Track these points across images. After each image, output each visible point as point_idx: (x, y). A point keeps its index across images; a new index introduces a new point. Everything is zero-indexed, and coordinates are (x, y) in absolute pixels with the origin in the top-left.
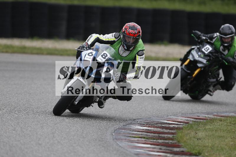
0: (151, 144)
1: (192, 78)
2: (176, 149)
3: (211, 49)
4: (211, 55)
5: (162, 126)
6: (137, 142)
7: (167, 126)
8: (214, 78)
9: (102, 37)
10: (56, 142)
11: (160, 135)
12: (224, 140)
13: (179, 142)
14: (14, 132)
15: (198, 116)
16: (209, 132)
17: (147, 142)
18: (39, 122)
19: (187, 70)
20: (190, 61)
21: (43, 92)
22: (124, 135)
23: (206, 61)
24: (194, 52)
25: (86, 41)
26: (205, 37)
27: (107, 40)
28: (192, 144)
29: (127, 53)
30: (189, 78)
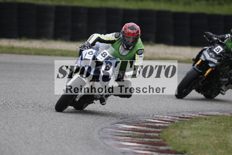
0: (138, 143)
1: (203, 77)
2: (162, 148)
3: (222, 49)
4: (222, 55)
5: (148, 125)
6: (124, 140)
7: (153, 124)
8: (226, 78)
9: (103, 37)
10: (44, 141)
11: (147, 134)
12: (209, 139)
13: (164, 140)
14: (3, 131)
15: (183, 115)
16: (194, 131)
17: (133, 141)
18: (27, 121)
19: (199, 70)
20: (202, 61)
21: (31, 92)
22: (111, 133)
23: (217, 61)
24: (205, 53)
25: (88, 41)
26: (217, 37)
27: (108, 39)
28: (177, 142)
29: (127, 52)
30: (201, 77)
